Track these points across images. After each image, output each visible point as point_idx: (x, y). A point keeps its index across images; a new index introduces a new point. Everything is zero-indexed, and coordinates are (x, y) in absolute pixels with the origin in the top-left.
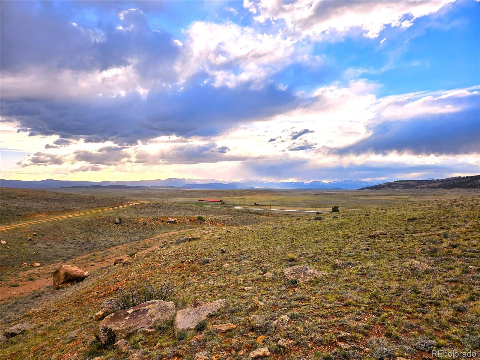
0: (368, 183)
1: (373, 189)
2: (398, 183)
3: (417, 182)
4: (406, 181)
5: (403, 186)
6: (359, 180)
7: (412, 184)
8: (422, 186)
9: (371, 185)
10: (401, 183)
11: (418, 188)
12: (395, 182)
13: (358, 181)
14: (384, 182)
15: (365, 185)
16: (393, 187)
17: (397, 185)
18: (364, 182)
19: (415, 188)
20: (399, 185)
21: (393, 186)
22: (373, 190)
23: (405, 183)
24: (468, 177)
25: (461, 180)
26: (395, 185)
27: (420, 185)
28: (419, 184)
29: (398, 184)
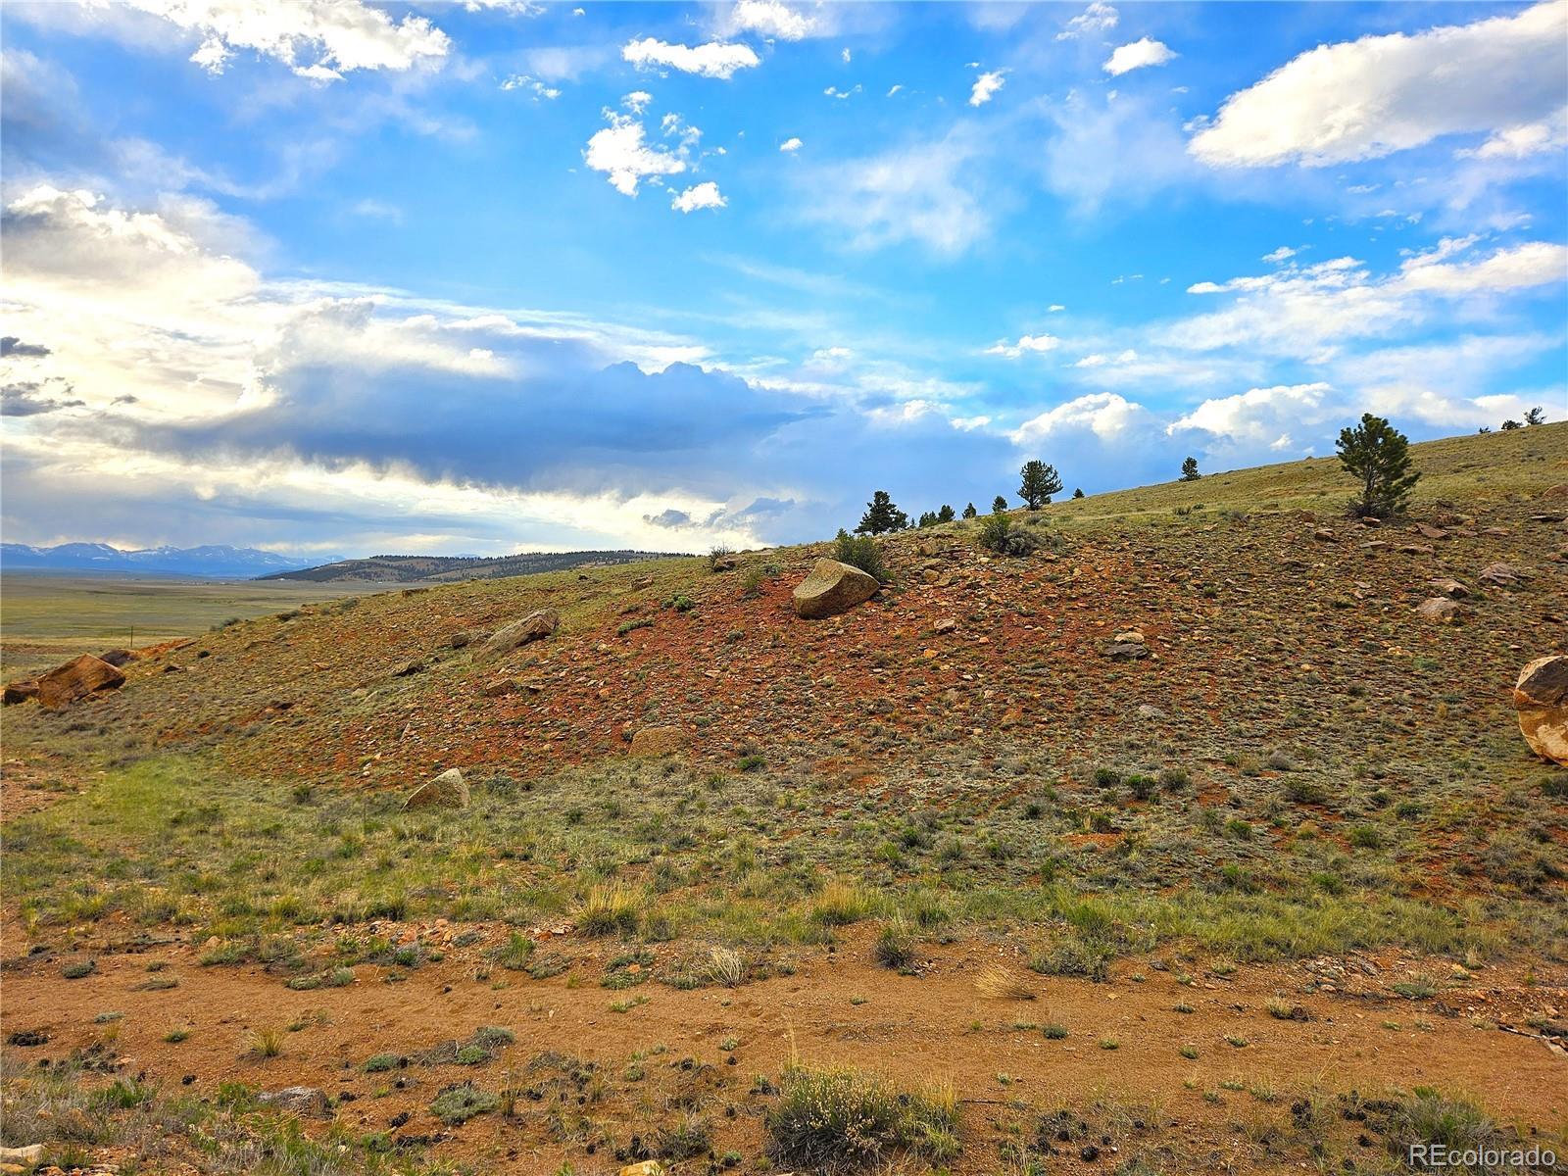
0: (285, 558)
1: (303, 579)
2: (382, 562)
3: (436, 562)
4: (404, 558)
5: (396, 572)
6: (254, 547)
7: (421, 567)
8: (448, 575)
9: (295, 567)
10: (391, 563)
11: (439, 580)
12: (375, 560)
13: (251, 551)
14: (337, 557)
15: (273, 567)
16: (368, 576)
17: (378, 570)
18: (274, 556)
19: (431, 580)
20: (386, 570)
21: (367, 570)
22: (306, 582)
23: (403, 563)
24: (557, 555)
25: (544, 562)
26: (374, 570)
27: (444, 571)
28: (442, 567)
29: (384, 566)
